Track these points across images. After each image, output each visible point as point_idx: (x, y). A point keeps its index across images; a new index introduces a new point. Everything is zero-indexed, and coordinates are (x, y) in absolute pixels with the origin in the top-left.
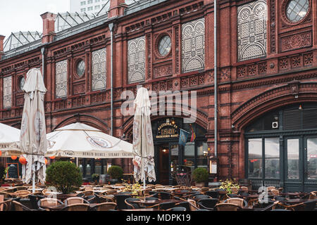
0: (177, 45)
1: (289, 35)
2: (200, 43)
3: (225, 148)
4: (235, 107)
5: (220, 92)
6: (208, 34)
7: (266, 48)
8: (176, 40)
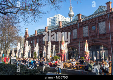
0: (72, 34)
1: (92, 33)
2: (76, 33)
3: (82, 53)
4: (83, 45)
5: (80, 43)
6: (78, 32)
7: (88, 35)
8: (72, 33)
